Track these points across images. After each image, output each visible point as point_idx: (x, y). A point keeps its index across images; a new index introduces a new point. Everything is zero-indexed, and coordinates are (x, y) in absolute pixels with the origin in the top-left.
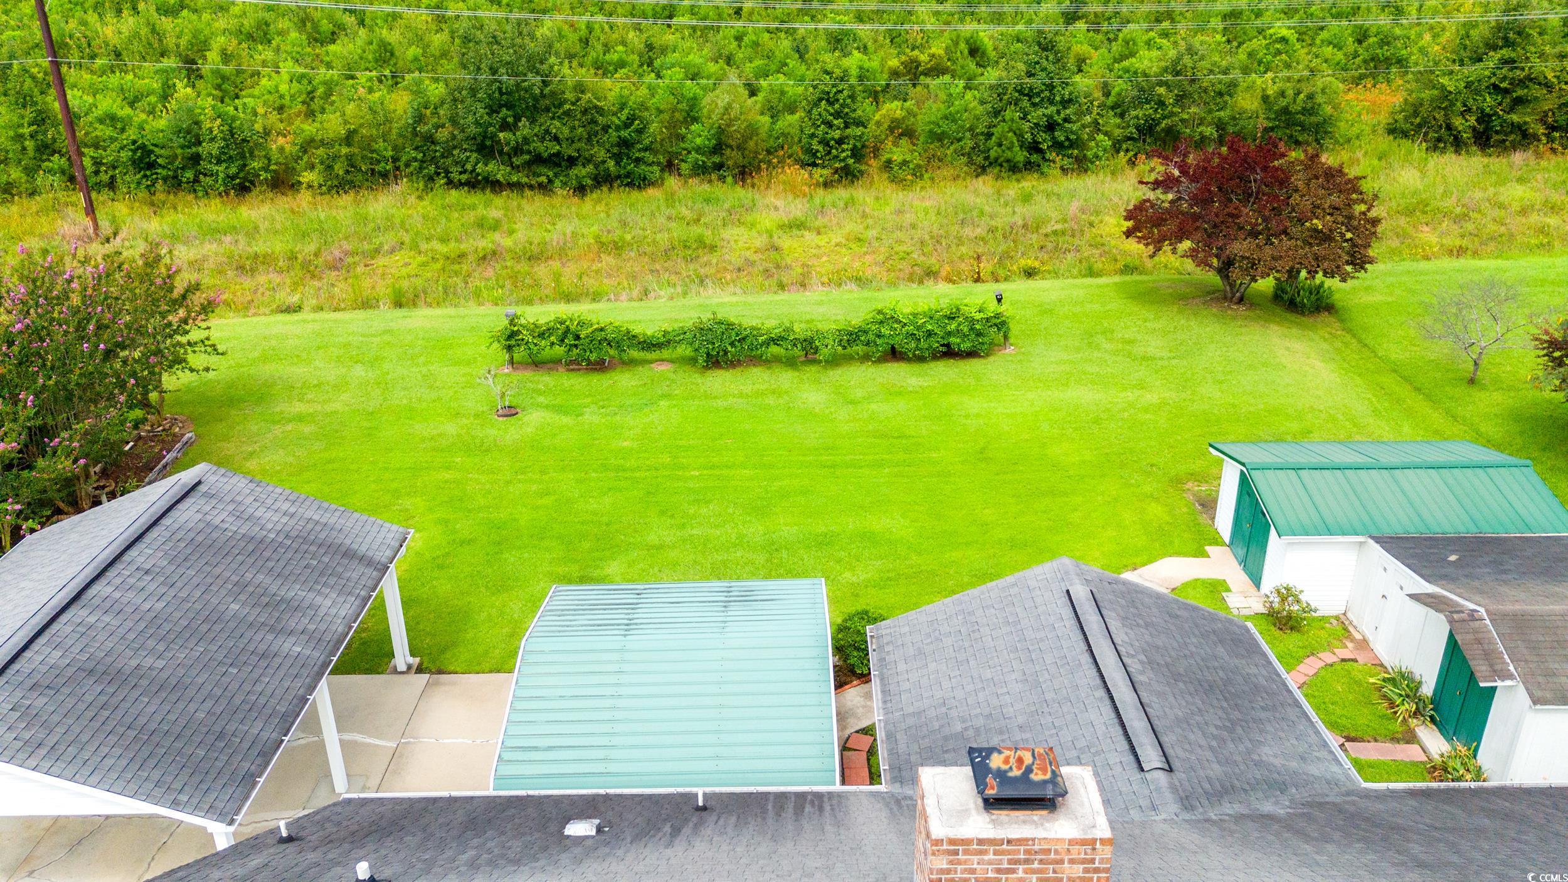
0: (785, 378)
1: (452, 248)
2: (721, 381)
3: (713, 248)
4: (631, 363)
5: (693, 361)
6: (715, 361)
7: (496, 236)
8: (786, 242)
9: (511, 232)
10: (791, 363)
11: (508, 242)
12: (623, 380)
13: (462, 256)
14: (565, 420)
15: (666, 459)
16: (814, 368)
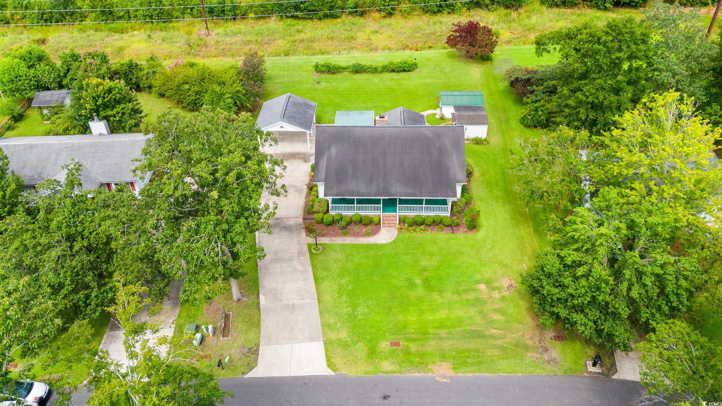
0: (371, 76)
1: (293, 38)
2: (358, 76)
3: (355, 39)
4: (340, 72)
5: (352, 72)
6: (357, 72)
7: (302, 35)
8: (373, 37)
9: (305, 33)
10: (372, 72)
11: (305, 36)
12: (338, 76)
13: (296, 41)
14: (329, 84)
15: (348, 93)
16: (376, 74)
